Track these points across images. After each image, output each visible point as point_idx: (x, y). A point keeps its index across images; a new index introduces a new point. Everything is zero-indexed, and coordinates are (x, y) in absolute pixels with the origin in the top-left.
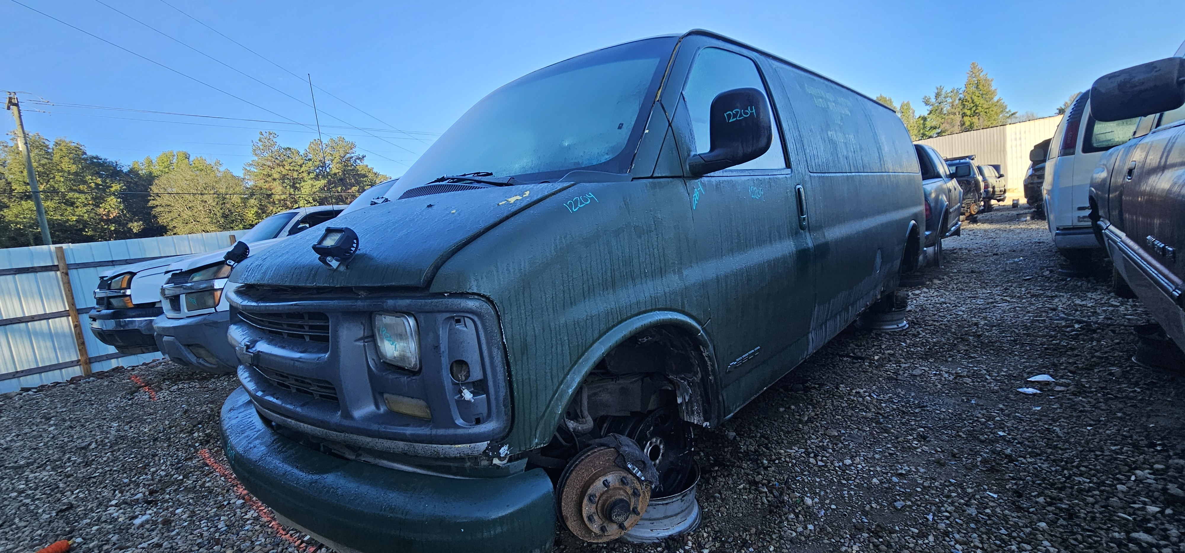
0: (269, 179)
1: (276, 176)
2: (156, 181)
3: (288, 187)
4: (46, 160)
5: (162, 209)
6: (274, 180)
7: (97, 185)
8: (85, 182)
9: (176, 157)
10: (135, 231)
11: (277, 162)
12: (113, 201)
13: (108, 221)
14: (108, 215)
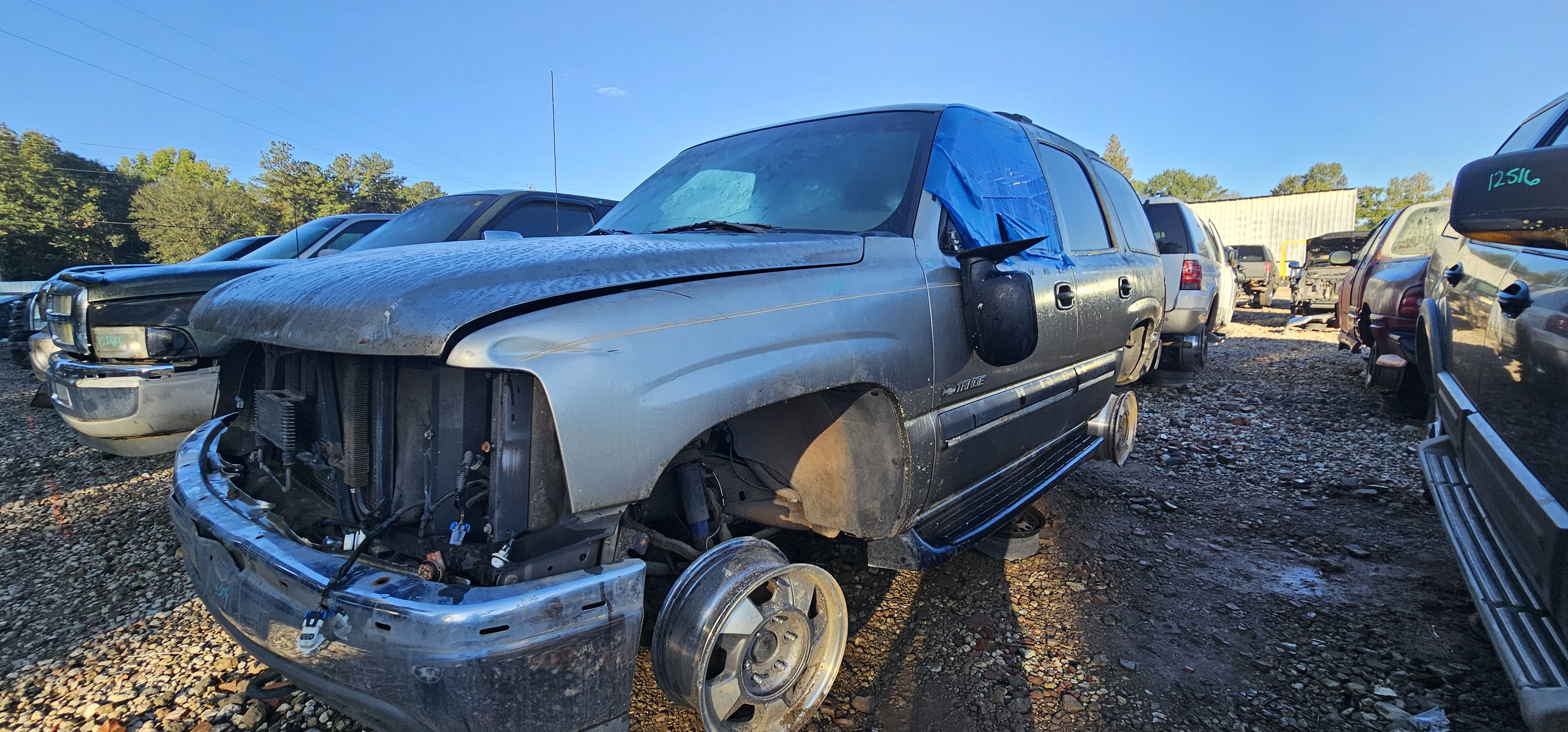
0: (279, 198)
1: (287, 195)
2: (140, 190)
3: (302, 209)
4: (10, 155)
5: (145, 223)
6: (285, 199)
7: (71, 188)
8: (57, 185)
9: (177, 156)
10: (114, 245)
11: (291, 179)
12: (90, 208)
13: (81, 231)
14: (81, 223)
